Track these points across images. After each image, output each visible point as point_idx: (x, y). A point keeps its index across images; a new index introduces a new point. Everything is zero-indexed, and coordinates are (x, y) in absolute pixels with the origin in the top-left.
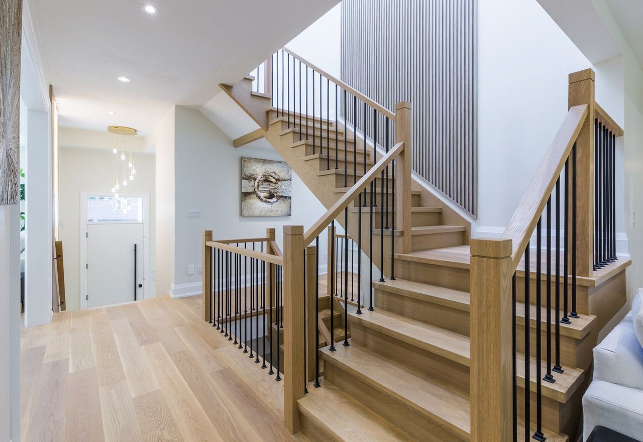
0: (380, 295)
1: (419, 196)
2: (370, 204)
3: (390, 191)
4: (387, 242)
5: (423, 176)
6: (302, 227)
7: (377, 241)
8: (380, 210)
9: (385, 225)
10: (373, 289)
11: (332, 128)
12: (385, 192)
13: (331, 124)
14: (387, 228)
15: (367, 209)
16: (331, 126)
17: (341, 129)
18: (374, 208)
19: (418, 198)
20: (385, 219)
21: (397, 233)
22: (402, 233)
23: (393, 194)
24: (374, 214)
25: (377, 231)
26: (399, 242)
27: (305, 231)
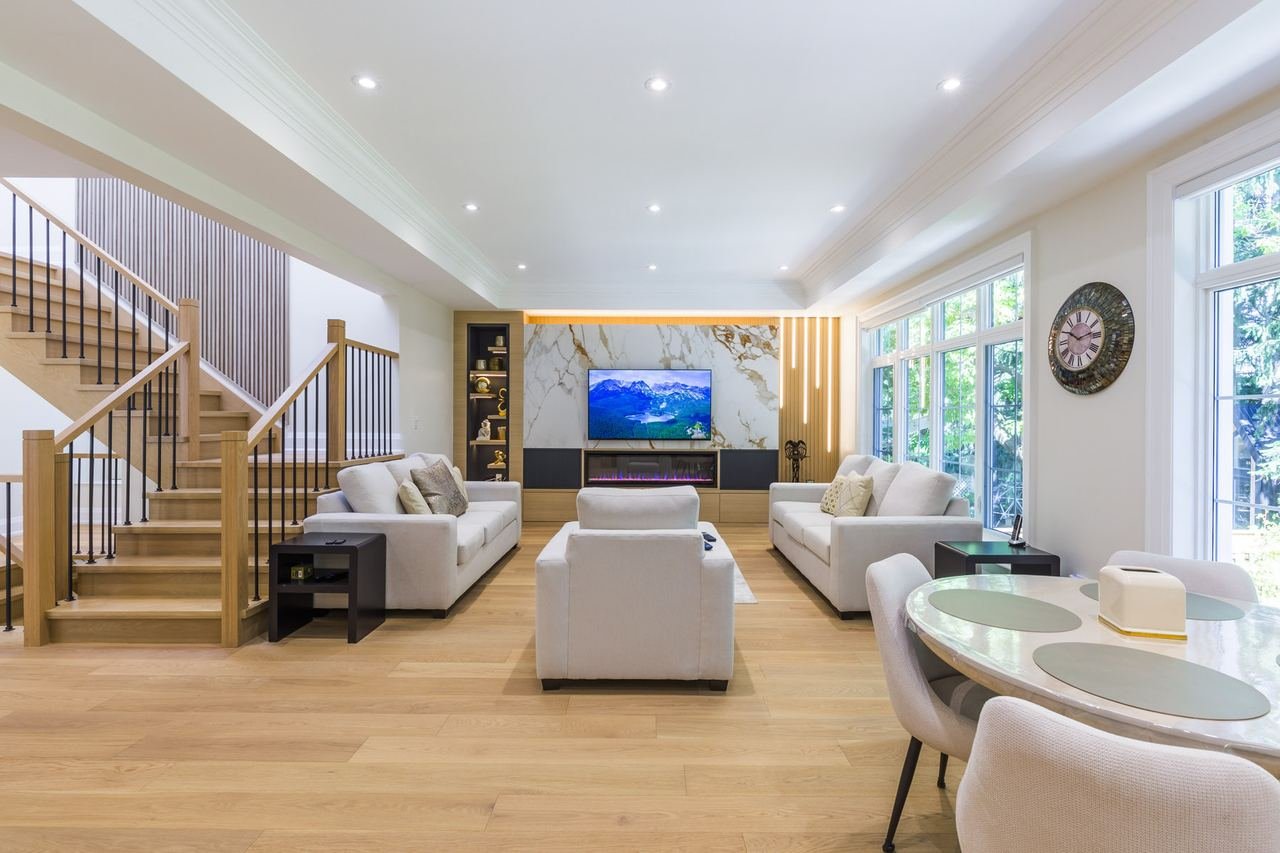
0: (157, 506)
1: (219, 397)
2: (142, 407)
3: (171, 391)
4: (167, 450)
5: (224, 373)
6: (53, 431)
7: (152, 450)
8: (157, 414)
9: (163, 431)
10: (147, 500)
11: (56, 281)
12: (164, 391)
13: (55, 271)
14: (167, 434)
15: (140, 413)
16: (55, 279)
17: (73, 283)
18: (148, 412)
19: (217, 399)
20: (165, 425)
21: (179, 439)
22: (187, 440)
23: (175, 394)
24: (148, 420)
25: (152, 439)
26: (183, 451)
27: (56, 434)
